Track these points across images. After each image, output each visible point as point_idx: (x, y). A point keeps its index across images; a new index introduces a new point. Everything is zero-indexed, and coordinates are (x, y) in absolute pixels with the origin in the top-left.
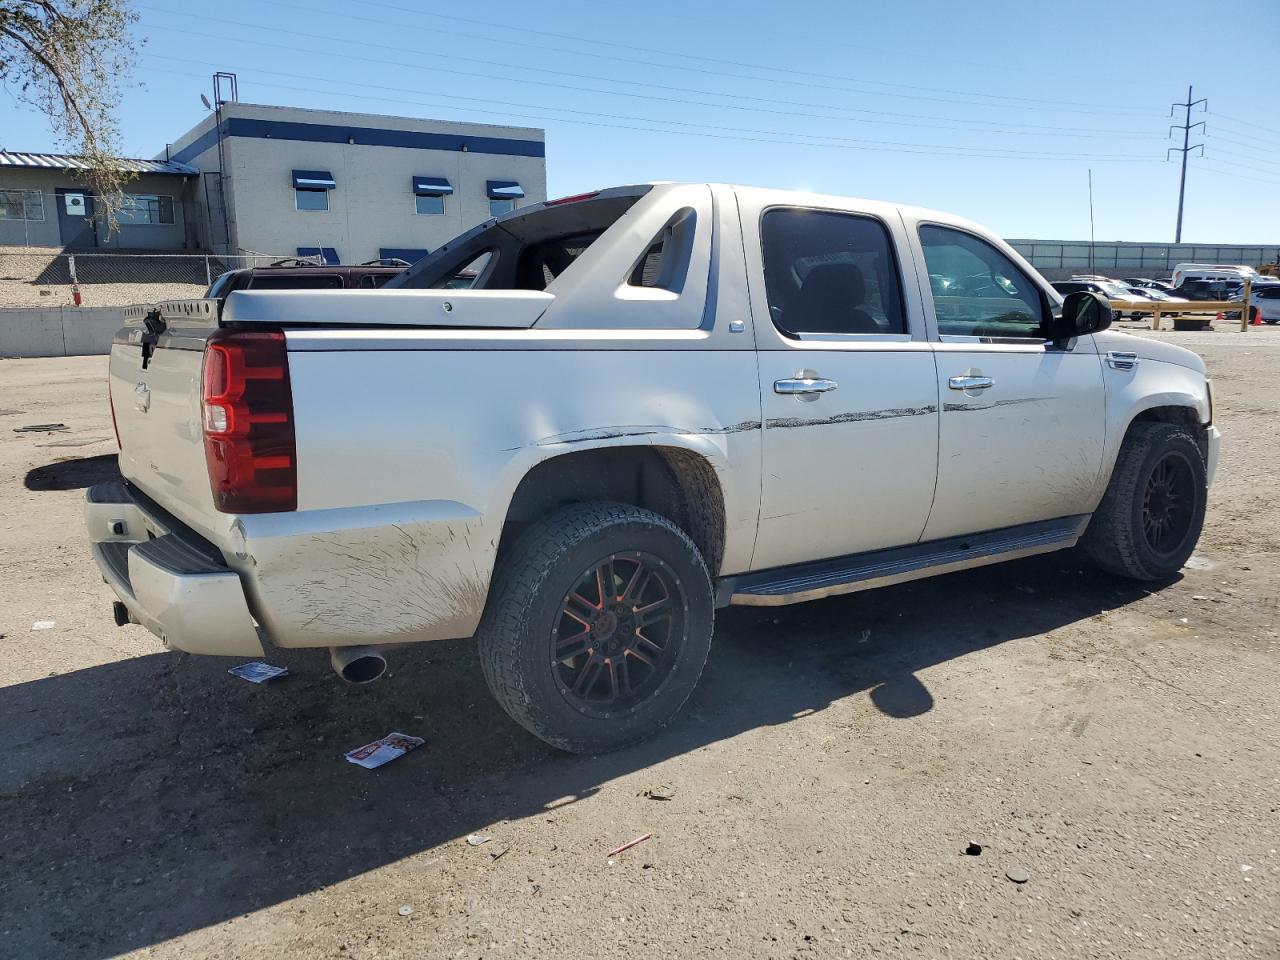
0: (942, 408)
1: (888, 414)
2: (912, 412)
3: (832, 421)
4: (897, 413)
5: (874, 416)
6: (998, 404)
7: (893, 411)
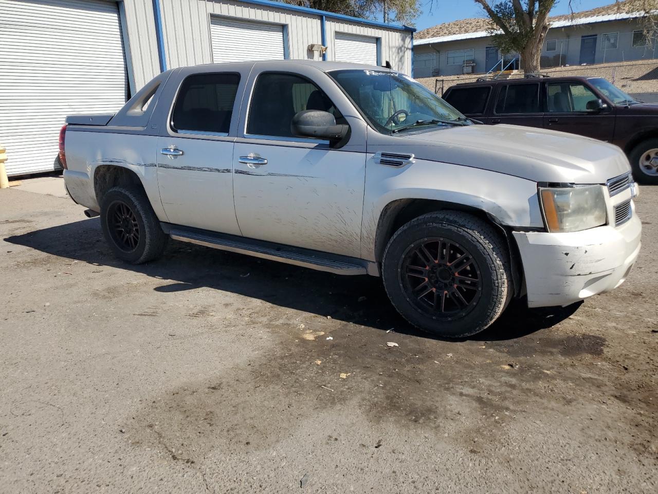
0: (234, 172)
1: (207, 169)
2: (218, 171)
3: (182, 168)
4: (211, 170)
5: (200, 169)
6: (270, 174)
7: (208, 168)
